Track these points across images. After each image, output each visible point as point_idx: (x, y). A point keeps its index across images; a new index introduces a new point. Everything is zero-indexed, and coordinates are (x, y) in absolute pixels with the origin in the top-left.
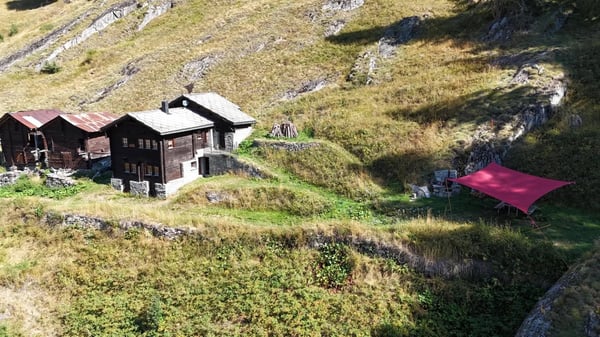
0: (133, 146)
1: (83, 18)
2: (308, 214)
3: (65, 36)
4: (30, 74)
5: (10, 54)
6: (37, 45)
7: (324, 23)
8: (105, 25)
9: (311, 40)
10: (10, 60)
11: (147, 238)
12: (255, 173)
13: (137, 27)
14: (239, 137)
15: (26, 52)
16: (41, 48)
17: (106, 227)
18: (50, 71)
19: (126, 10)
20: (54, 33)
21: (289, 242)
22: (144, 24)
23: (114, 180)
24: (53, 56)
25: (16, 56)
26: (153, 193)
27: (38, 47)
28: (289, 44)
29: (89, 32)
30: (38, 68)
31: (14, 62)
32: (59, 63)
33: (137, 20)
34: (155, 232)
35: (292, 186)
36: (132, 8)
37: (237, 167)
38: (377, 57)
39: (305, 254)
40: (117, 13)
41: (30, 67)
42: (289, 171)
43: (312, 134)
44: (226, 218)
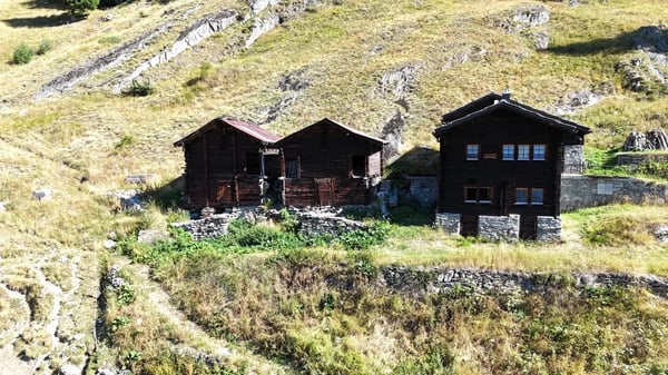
0: (493, 156)
1: (163, 30)
3: (143, 51)
4: (108, 96)
5: (67, 70)
6: (105, 60)
8: (199, 39)
10: (69, 77)
13: (242, 42)
15: (91, 69)
16: (111, 65)
18: (142, 92)
19: (225, 22)
20: (126, 46)
22: (252, 40)
23: (442, 218)
24: (136, 74)
27: (107, 63)
29: (180, 46)
30: (117, 89)
31: (76, 80)
33: (242, 35)
36: (232, 19)
40: (215, 25)
41: (106, 87)
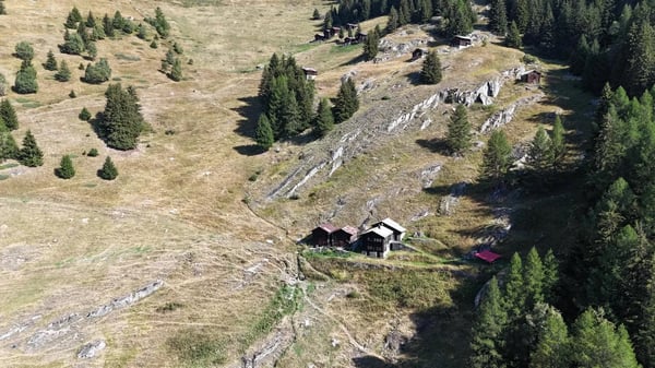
0: (372, 241)
1: (301, 169)
2: (435, 263)
3: (295, 179)
4: (286, 200)
6: (283, 184)
7: (424, 181)
8: (313, 173)
9: (419, 190)
11: (386, 270)
12: (412, 250)
13: (329, 174)
14: (402, 236)
15: (279, 188)
16: (285, 186)
17: (370, 266)
18: (296, 198)
19: (322, 166)
20: (289, 177)
21: (431, 271)
22: (331, 173)
24: (293, 190)
25: (276, 190)
26: (379, 256)
28: (410, 192)
29: (307, 177)
30: (288, 197)
31: (276, 193)
32: (299, 195)
33: (328, 171)
34: (388, 268)
35: (427, 255)
36: (325, 164)
37: (405, 248)
38: (449, 202)
39: (436, 274)
41: (285, 196)
42: (423, 249)
43: (429, 236)
44: (410, 264)
